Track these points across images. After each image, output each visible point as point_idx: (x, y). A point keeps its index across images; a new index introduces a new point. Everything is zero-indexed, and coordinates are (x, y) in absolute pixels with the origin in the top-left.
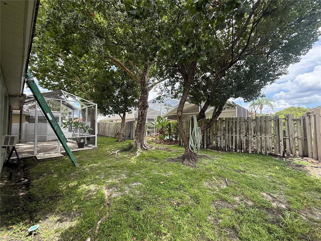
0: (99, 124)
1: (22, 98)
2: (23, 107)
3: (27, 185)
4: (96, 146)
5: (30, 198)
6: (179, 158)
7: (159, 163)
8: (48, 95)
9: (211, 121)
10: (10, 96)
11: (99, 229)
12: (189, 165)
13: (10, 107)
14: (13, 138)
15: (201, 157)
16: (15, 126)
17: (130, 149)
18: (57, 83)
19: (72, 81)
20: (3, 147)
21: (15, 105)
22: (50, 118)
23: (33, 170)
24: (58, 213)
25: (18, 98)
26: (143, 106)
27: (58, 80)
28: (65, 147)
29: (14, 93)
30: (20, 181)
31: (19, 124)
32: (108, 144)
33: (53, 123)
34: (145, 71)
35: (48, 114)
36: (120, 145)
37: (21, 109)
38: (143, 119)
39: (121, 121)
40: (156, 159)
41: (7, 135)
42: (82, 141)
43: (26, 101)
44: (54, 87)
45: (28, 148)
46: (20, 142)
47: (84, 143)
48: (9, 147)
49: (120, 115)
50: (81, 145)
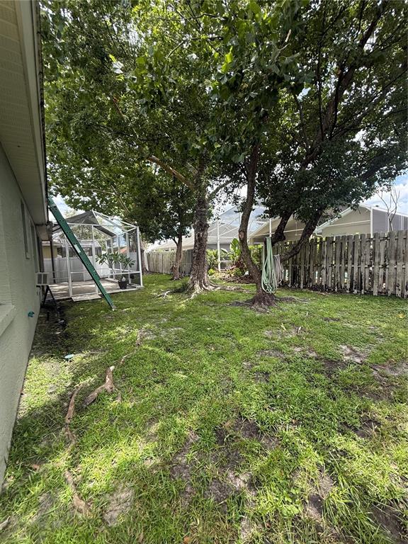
0: (148, 255)
1: (48, 227)
2: (52, 237)
3: (64, 326)
4: (142, 286)
5: (67, 336)
6: (248, 301)
7: (218, 308)
8: (75, 219)
9: (298, 244)
10: (36, 225)
11: (124, 362)
12: (257, 310)
13: (38, 238)
14: (45, 276)
15: (281, 300)
16: (47, 261)
17: (184, 290)
18: (87, 199)
19: (107, 194)
20: (37, 286)
21: (43, 236)
22: (79, 251)
23: (69, 312)
24: (90, 349)
25: (44, 226)
26: (200, 225)
27: (89, 194)
28: (100, 288)
29: (40, 221)
30: (57, 322)
31: (51, 259)
32: (160, 282)
33: (83, 257)
34: (201, 170)
35: (76, 246)
36: (171, 285)
37: (50, 239)
38: (201, 245)
39: (175, 251)
40: (216, 302)
41: (40, 273)
42: (124, 279)
43: (54, 229)
44: (84, 206)
45: (60, 290)
46: (55, 282)
47: (127, 281)
48: (43, 286)
49: (174, 240)
50: (123, 285)
